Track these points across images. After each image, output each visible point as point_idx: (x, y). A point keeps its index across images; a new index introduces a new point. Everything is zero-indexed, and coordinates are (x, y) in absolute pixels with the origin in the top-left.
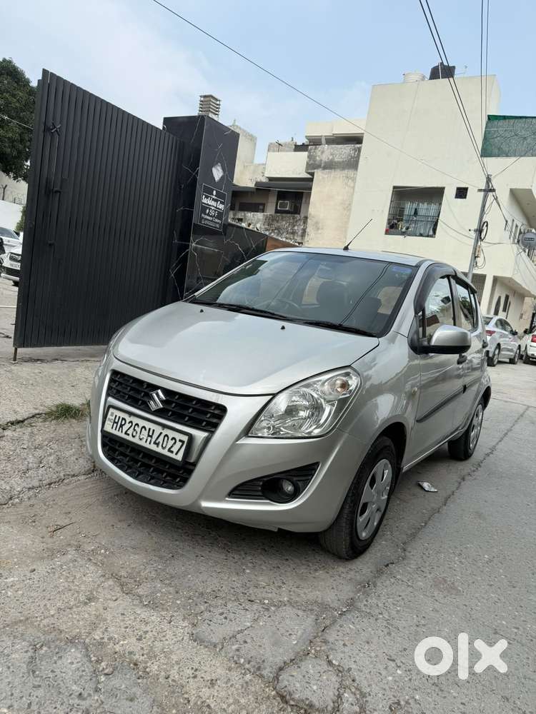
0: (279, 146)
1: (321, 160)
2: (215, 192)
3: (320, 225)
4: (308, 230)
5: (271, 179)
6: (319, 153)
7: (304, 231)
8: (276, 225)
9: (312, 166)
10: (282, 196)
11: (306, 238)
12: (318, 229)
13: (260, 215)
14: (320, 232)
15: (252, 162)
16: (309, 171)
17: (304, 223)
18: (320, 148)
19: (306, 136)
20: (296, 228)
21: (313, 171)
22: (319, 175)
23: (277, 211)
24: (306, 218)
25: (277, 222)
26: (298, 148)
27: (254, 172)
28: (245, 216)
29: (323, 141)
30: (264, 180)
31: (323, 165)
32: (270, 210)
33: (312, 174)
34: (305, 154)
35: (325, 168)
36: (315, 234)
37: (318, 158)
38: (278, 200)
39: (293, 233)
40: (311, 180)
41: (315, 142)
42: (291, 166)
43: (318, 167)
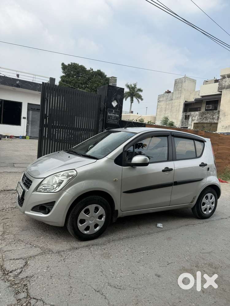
0: (206, 82)
1: (225, 85)
3: (226, 114)
4: (220, 117)
5: (202, 97)
6: (224, 82)
7: (218, 118)
8: (205, 116)
9: (221, 89)
10: (208, 103)
11: (220, 120)
12: (225, 116)
13: (197, 113)
14: (226, 117)
15: (195, 91)
16: (220, 91)
17: (218, 114)
18: (224, 80)
19: (221, 76)
20: (214, 116)
21: (221, 90)
22: (224, 92)
23: (206, 110)
24: (219, 111)
25: (205, 114)
26: (216, 81)
27: (195, 95)
28: (190, 114)
29: (226, 77)
30: (199, 97)
31: (226, 87)
32: (203, 110)
33: (221, 92)
34: (218, 83)
35: (227, 88)
36: (224, 118)
37: (223, 84)
38: (206, 105)
39: (213, 119)
40: (221, 94)
41: (224, 77)
42: (212, 90)
43: (224, 88)
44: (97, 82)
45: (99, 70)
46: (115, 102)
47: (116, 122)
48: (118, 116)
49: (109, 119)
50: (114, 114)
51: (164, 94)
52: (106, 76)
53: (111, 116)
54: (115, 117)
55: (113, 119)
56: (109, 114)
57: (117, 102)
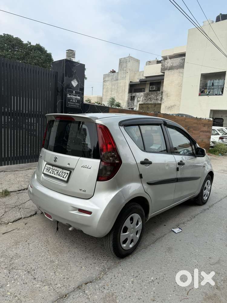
0: (149, 63)
1: (167, 66)
2: (74, 92)
3: (169, 95)
4: (163, 98)
5: (146, 77)
6: (166, 63)
7: (162, 98)
8: (149, 97)
9: (163, 69)
10: (152, 84)
11: (163, 101)
12: (168, 96)
13: (142, 94)
14: (169, 97)
15: (138, 71)
16: (163, 72)
17: (161, 94)
18: (166, 61)
19: (162, 57)
20: (158, 97)
21: (164, 71)
22: (167, 72)
23: (150, 91)
24: (162, 92)
25: (150, 95)
26: (158, 62)
27: (139, 75)
28: (136, 94)
29: (168, 57)
30: (144, 78)
31: (168, 69)
32: (147, 91)
33: (164, 73)
34: (160, 64)
35: (169, 69)
36: (167, 99)
37: (166, 66)
38: (150, 85)
39: (157, 100)
40: (164, 75)
41: (165, 58)
42: (155, 71)
43: (166, 69)
44: (37, 58)
45: (38, 44)
46: (75, 81)
47: (78, 106)
48: (79, 98)
49: (69, 102)
50: (75, 95)
51: (109, 74)
52: (46, 51)
53: (71, 98)
54: (76, 100)
55: (74, 102)
56: (68, 96)
57: (78, 81)
